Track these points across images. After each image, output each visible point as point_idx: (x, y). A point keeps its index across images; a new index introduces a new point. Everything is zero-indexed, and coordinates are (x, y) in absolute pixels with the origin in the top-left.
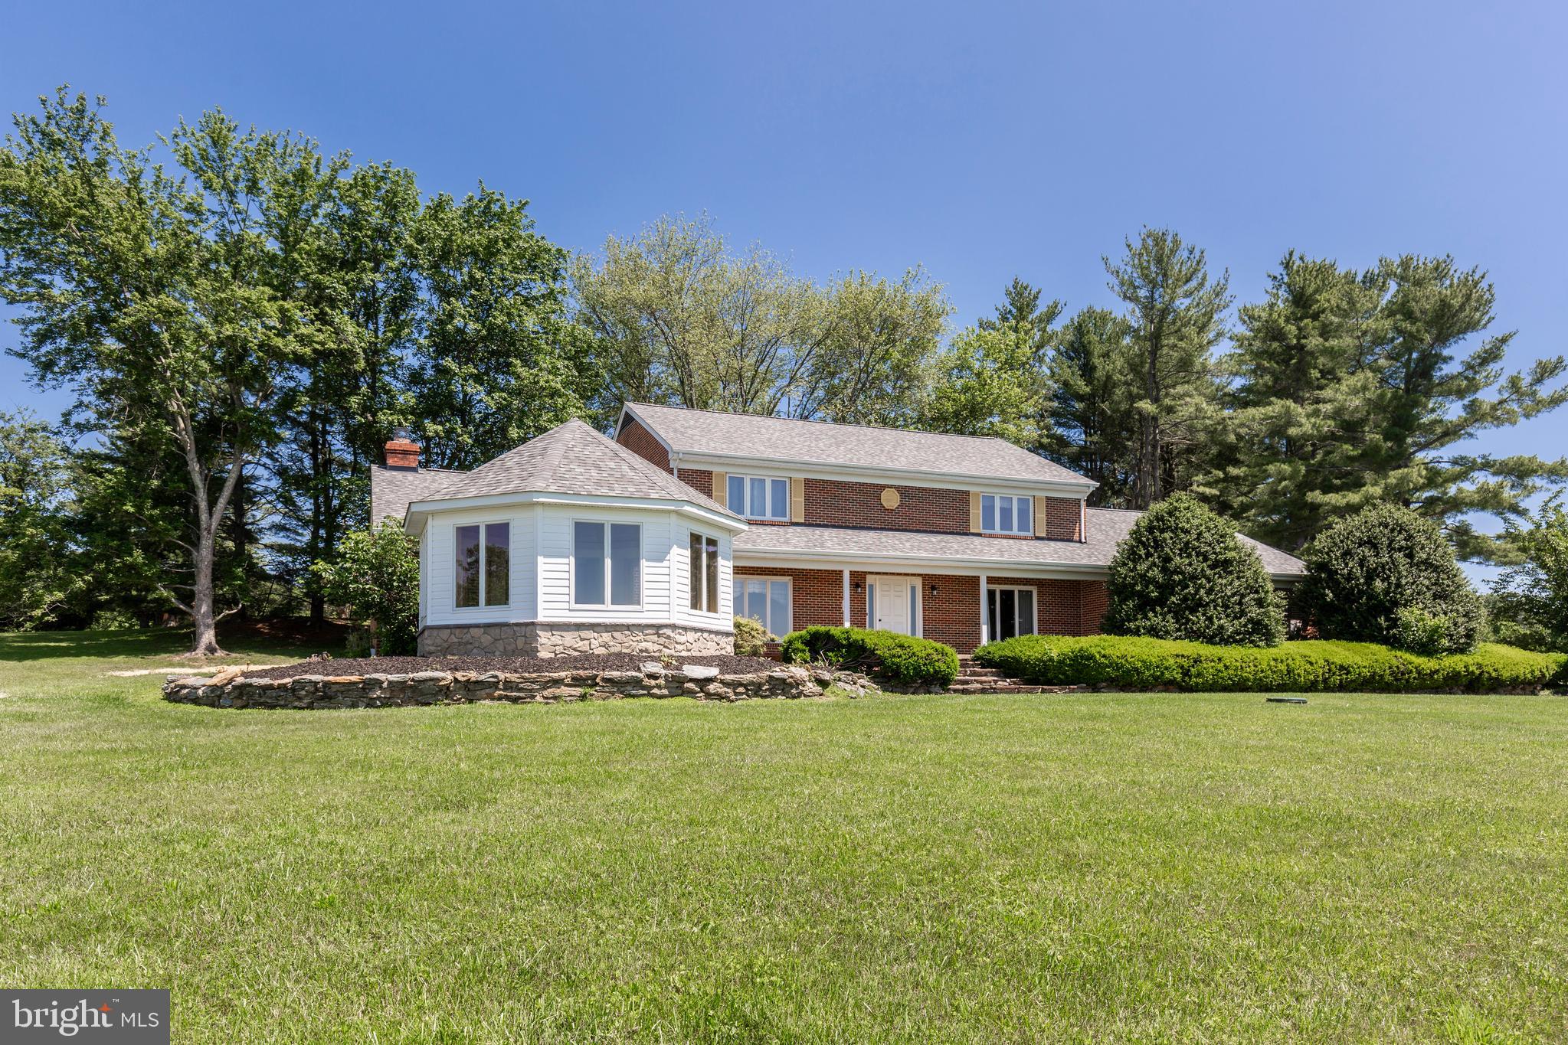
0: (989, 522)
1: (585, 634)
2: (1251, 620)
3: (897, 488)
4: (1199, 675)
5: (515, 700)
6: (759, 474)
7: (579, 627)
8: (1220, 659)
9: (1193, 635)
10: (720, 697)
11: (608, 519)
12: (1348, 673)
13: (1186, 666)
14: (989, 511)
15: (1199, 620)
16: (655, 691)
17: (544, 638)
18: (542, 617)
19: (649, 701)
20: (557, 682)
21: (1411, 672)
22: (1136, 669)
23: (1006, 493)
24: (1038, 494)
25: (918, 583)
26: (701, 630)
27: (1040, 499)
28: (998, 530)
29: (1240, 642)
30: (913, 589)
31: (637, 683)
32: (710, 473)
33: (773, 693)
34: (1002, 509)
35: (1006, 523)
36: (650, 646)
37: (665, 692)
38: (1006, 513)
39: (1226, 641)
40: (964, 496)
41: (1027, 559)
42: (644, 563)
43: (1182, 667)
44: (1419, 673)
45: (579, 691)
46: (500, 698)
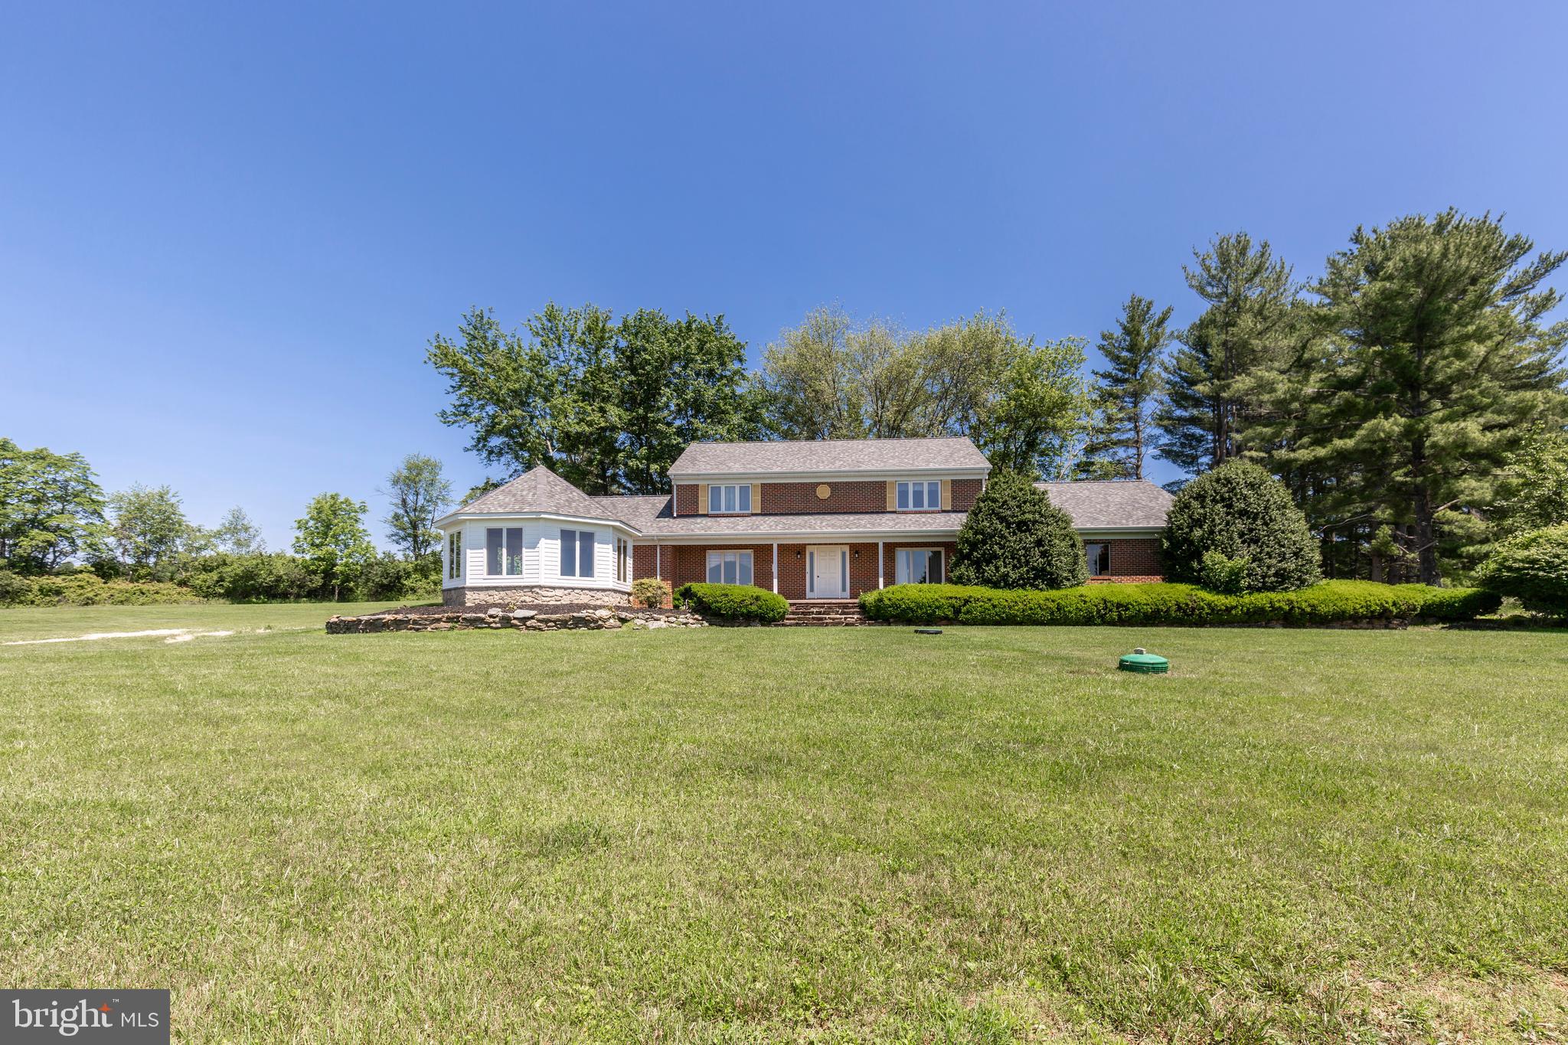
0: (903, 502)
1: (491, 592)
2: (1034, 568)
3: (829, 484)
4: (968, 612)
5: (417, 630)
6: (730, 483)
7: (488, 588)
8: (990, 600)
9: (986, 582)
10: (535, 628)
11: (505, 526)
12: (1128, 609)
13: (957, 605)
14: (903, 495)
15: (989, 570)
16: (493, 625)
17: (469, 595)
18: (468, 584)
19: (489, 630)
20: (438, 620)
21: (1203, 608)
22: (911, 609)
23: (917, 480)
24: (944, 478)
25: (847, 549)
26: (573, 589)
27: (946, 482)
28: (911, 507)
29: (1023, 586)
30: (844, 554)
31: (482, 620)
32: (697, 486)
33: (576, 626)
34: (915, 492)
35: (918, 502)
36: (528, 599)
37: (499, 625)
38: (918, 495)
39: (1010, 586)
40: (881, 486)
41: (912, 528)
42: (524, 550)
43: (953, 607)
44: (1213, 610)
45: (449, 625)
46: (411, 629)
